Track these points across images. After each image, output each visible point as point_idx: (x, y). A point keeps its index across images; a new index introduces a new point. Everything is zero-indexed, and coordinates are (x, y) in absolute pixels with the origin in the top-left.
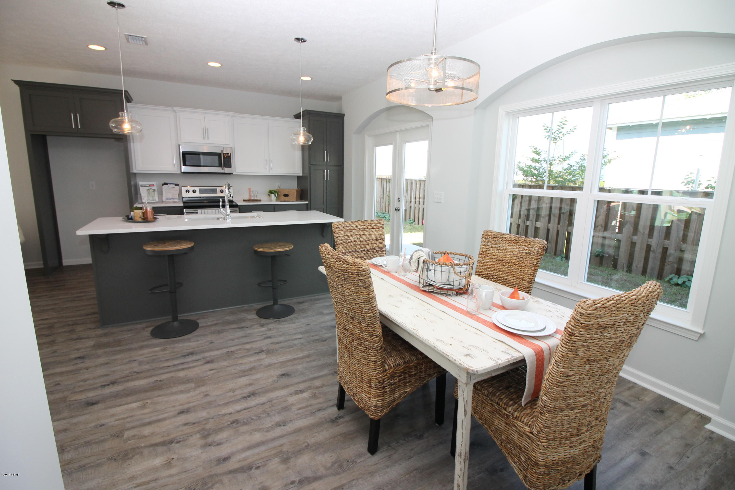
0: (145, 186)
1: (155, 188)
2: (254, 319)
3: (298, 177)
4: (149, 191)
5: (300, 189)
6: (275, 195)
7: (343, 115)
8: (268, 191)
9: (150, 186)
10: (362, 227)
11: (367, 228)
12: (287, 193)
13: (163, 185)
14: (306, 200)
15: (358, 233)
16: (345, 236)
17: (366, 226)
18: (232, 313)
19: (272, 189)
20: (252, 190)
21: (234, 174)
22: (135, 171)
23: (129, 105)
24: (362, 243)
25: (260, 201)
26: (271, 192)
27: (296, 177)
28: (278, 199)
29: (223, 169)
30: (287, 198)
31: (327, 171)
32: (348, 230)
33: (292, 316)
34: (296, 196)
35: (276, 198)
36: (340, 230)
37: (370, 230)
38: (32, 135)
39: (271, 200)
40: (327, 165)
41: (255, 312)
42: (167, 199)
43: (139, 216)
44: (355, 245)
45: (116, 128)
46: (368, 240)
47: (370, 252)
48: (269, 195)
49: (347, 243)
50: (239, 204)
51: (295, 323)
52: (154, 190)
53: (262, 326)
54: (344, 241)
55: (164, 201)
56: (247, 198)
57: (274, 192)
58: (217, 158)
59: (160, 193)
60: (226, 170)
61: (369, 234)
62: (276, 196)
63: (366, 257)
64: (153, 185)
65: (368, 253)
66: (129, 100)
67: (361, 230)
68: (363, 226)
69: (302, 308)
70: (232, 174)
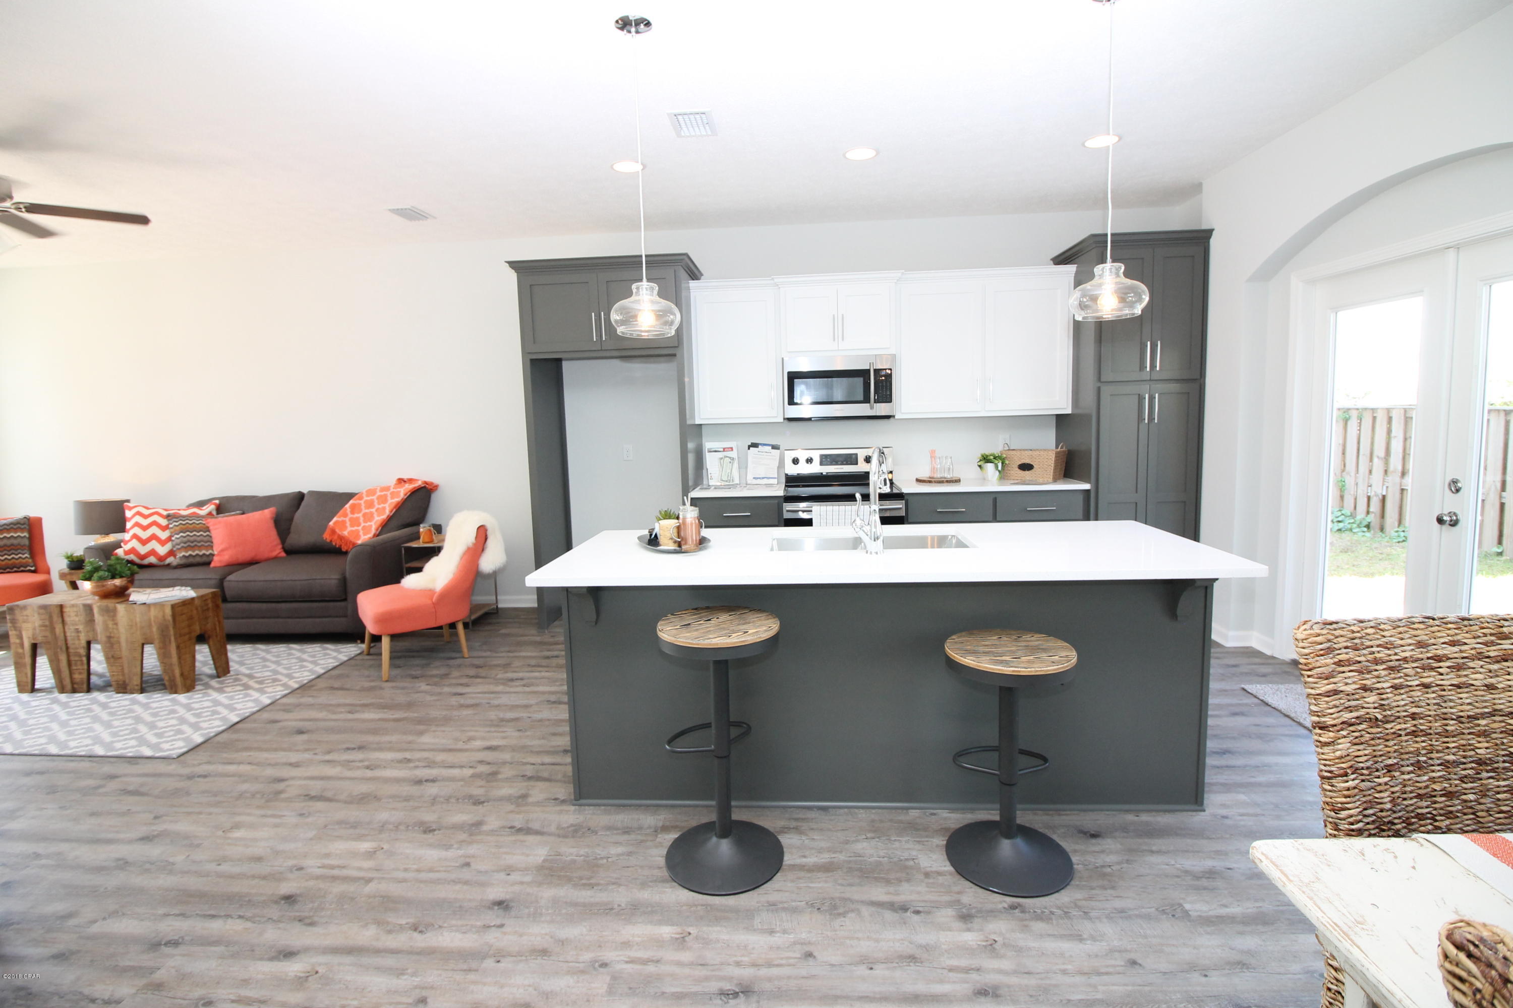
0: (716, 451)
1: (733, 454)
2: (939, 874)
3: (1061, 420)
4: (722, 461)
5: (1064, 449)
6: (997, 467)
7: (1208, 233)
8: (980, 456)
9: (724, 450)
10: (1449, 650)
11: (1480, 656)
12: (1027, 461)
13: (749, 447)
14: (1086, 480)
15: (1430, 678)
16: (1365, 689)
17: (1472, 645)
18: (877, 831)
19: (987, 452)
20: (937, 454)
21: (896, 417)
22: (697, 422)
23: (693, 284)
24: (1452, 726)
25: (958, 481)
26: (986, 459)
27: (1054, 418)
28: (1003, 475)
29: (872, 408)
30: (1027, 472)
31: (1152, 399)
32: (1376, 662)
33: (1064, 897)
34: (1055, 469)
35: (997, 473)
36: (1339, 663)
37: (1495, 667)
38: (533, 361)
39: (984, 480)
40: (1150, 380)
41: (941, 841)
42: (754, 478)
43: (669, 535)
44: (1414, 733)
45: (623, 322)
46: (1483, 716)
47: (1493, 770)
48: (980, 466)
49: (1374, 722)
50: (905, 490)
51: (1080, 938)
52: (733, 459)
53: (966, 917)
54: (1362, 712)
55: (749, 482)
56: (925, 474)
57: (995, 458)
58: (859, 381)
59: (743, 466)
60: (881, 409)
61: (1490, 687)
62: (1000, 468)
63: (1472, 797)
64: (732, 449)
65: (1484, 775)
66: (694, 274)
67: (1448, 664)
68: (1453, 644)
69: (1099, 862)
70: (894, 416)
